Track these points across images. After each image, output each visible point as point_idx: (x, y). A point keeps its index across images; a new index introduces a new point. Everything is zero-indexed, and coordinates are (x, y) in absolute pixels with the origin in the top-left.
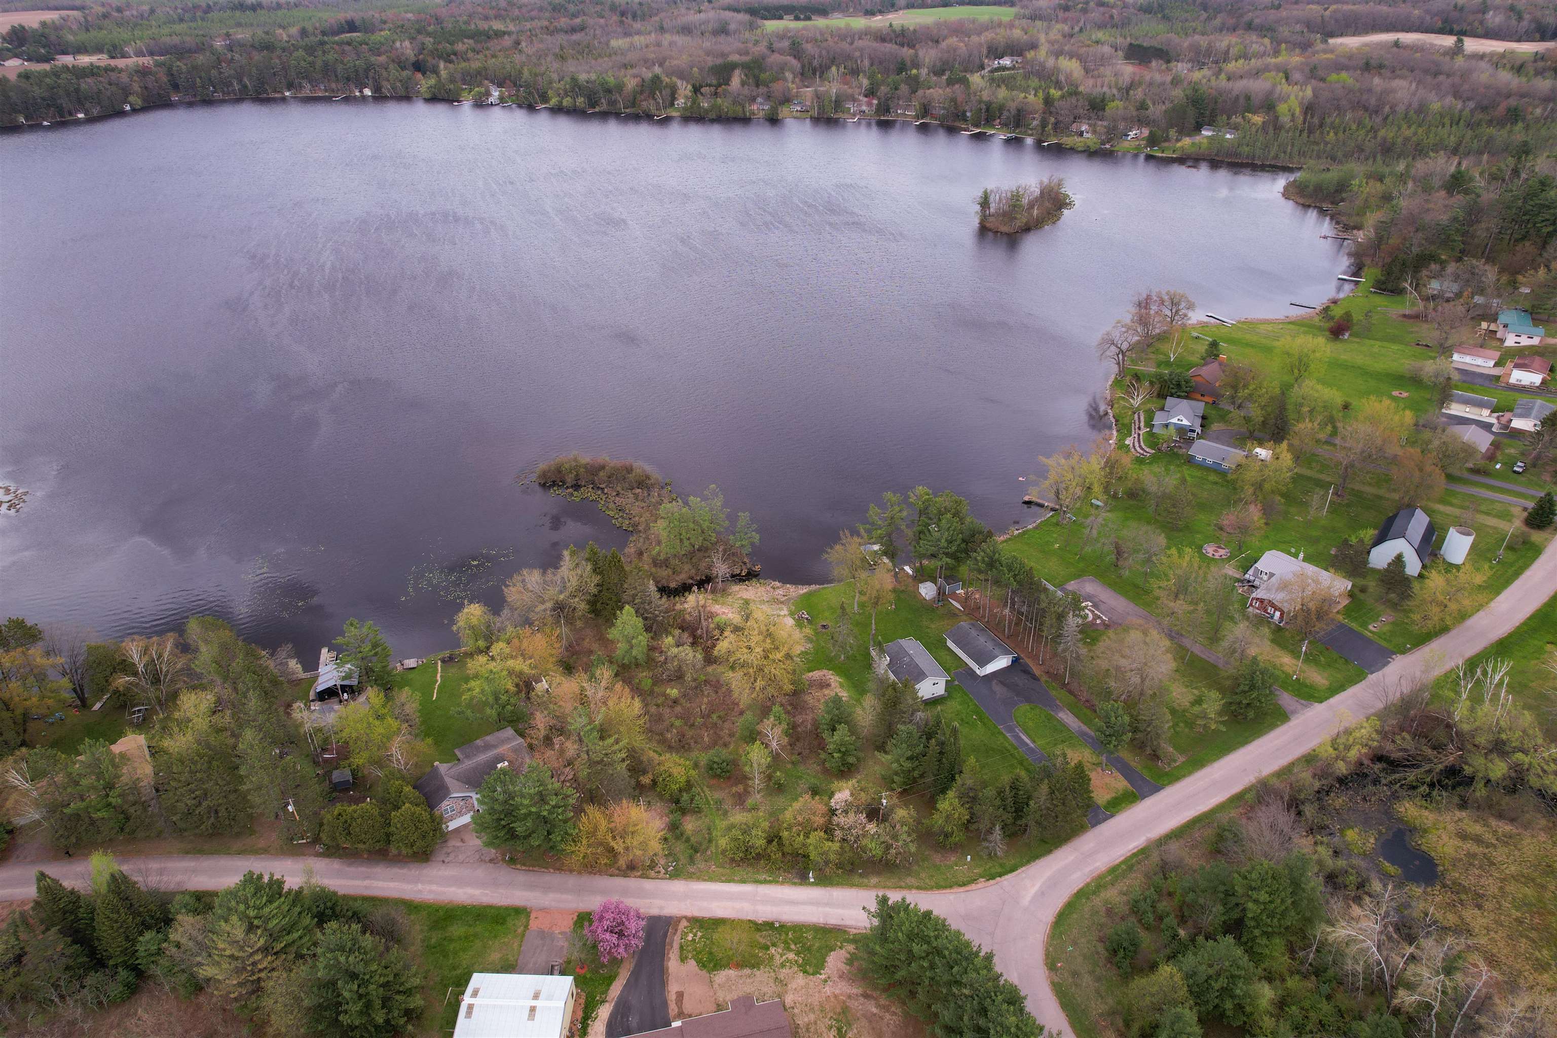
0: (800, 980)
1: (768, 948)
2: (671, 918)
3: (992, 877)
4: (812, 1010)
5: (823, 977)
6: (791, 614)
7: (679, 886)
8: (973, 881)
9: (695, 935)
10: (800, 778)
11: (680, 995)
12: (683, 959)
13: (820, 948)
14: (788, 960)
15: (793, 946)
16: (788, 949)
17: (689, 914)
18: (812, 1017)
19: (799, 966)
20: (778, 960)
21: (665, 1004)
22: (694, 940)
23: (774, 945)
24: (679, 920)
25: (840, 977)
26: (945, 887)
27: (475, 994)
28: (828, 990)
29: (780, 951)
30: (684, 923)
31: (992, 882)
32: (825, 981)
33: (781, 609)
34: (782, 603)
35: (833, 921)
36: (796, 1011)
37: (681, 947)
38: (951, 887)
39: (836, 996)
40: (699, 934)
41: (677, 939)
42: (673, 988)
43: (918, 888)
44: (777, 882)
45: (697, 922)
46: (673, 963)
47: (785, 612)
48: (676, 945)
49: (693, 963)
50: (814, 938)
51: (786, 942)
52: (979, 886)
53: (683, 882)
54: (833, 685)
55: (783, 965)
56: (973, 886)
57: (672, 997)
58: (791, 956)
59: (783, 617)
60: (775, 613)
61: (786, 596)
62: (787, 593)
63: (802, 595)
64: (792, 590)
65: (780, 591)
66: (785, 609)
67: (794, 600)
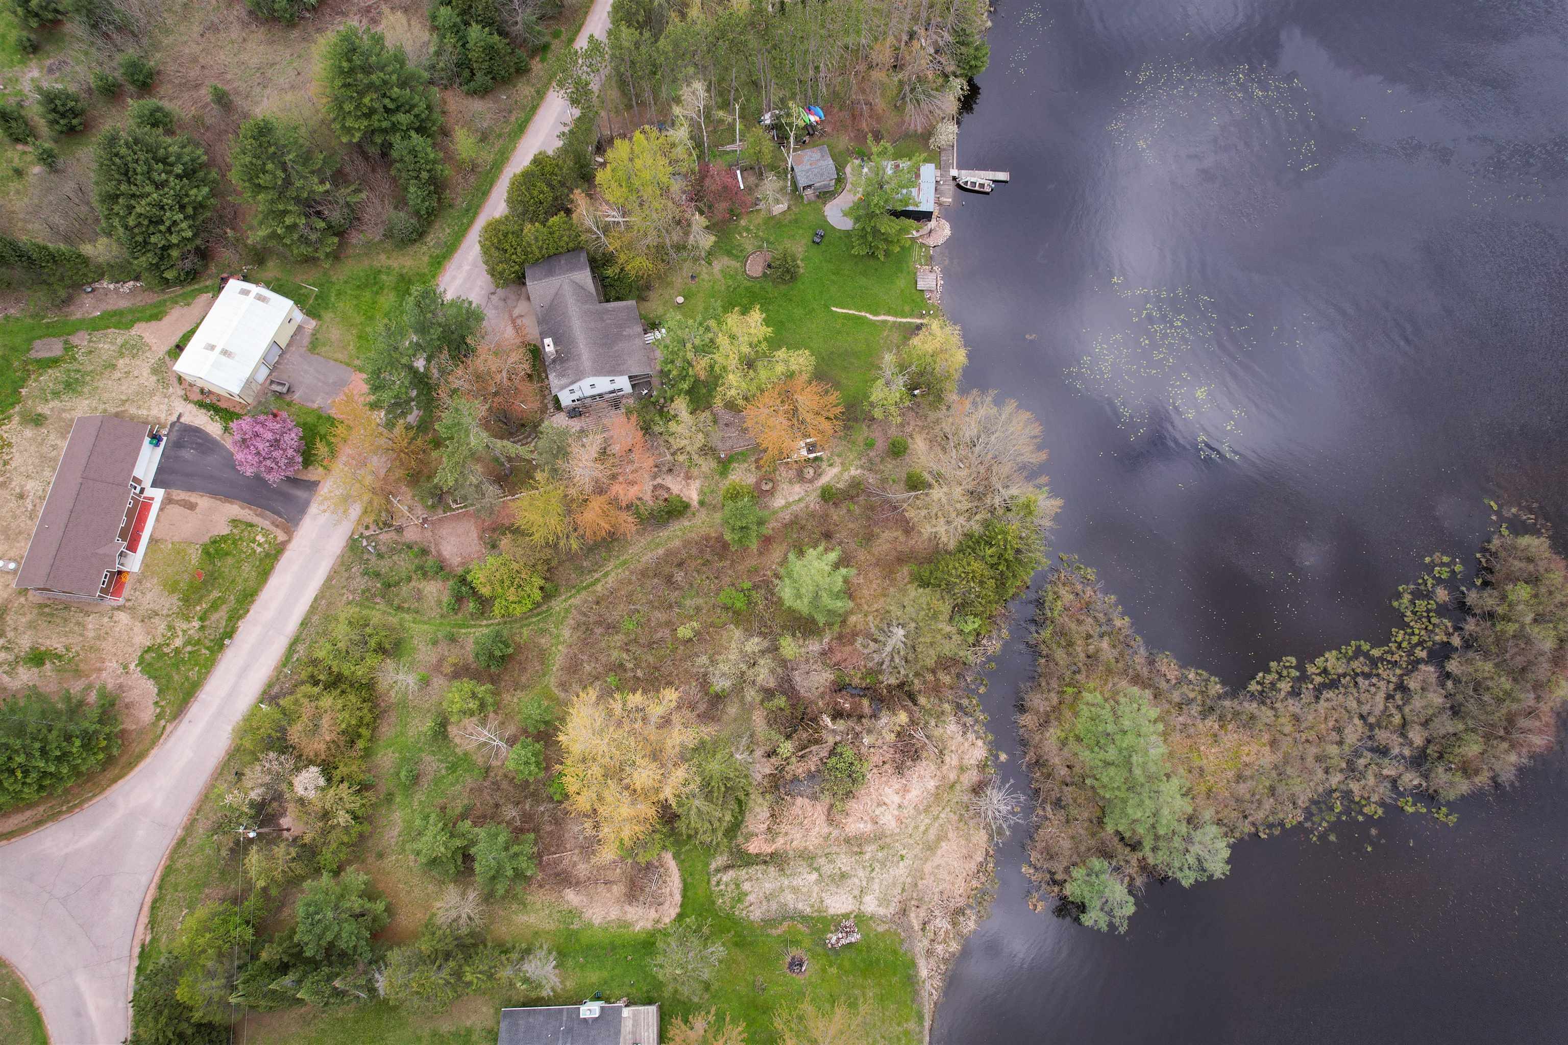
0: (141, 639)
1: (202, 619)
2: (297, 525)
3: (143, 955)
4: (98, 638)
5: (132, 667)
6: (861, 919)
7: (336, 544)
8: (153, 923)
9: (260, 545)
11: (192, 507)
12: (235, 522)
13: (169, 678)
14: (175, 636)
15: (189, 648)
16: (188, 642)
17: (292, 546)
18: (91, 634)
19: (160, 646)
20: (181, 625)
21: (191, 489)
22: (254, 541)
23: (202, 628)
24: (289, 533)
25: (121, 686)
26: (163, 879)
27: (260, 298)
28: (112, 665)
29: (191, 632)
30: (281, 537)
31: (137, 950)
32: (126, 667)
33: (884, 901)
34: (904, 912)
35: (195, 709)
36: (106, 620)
37: (252, 525)
38: (160, 887)
39: (100, 670)
40: (259, 550)
41: (266, 524)
42: (203, 502)
43: (181, 842)
44: (284, 665)
45: (276, 552)
46: (235, 510)
47: (870, 905)
48: (256, 520)
49: (225, 531)
50: (187, 678)
51: (198, 642)
52: (141, 928)
53: (338, 552)
54: (628, 908)
55: (170, 627)
56: (144, 919)
57: (193, 498)
58: (178, 642)
59: (859, 898)
60: (876, 886)
61: (923, 930)
62: (931, 935)
63: (913, 965)
64: (939, 949)
65: (942, 923)
66: (882, 911)
67: (902, 941)
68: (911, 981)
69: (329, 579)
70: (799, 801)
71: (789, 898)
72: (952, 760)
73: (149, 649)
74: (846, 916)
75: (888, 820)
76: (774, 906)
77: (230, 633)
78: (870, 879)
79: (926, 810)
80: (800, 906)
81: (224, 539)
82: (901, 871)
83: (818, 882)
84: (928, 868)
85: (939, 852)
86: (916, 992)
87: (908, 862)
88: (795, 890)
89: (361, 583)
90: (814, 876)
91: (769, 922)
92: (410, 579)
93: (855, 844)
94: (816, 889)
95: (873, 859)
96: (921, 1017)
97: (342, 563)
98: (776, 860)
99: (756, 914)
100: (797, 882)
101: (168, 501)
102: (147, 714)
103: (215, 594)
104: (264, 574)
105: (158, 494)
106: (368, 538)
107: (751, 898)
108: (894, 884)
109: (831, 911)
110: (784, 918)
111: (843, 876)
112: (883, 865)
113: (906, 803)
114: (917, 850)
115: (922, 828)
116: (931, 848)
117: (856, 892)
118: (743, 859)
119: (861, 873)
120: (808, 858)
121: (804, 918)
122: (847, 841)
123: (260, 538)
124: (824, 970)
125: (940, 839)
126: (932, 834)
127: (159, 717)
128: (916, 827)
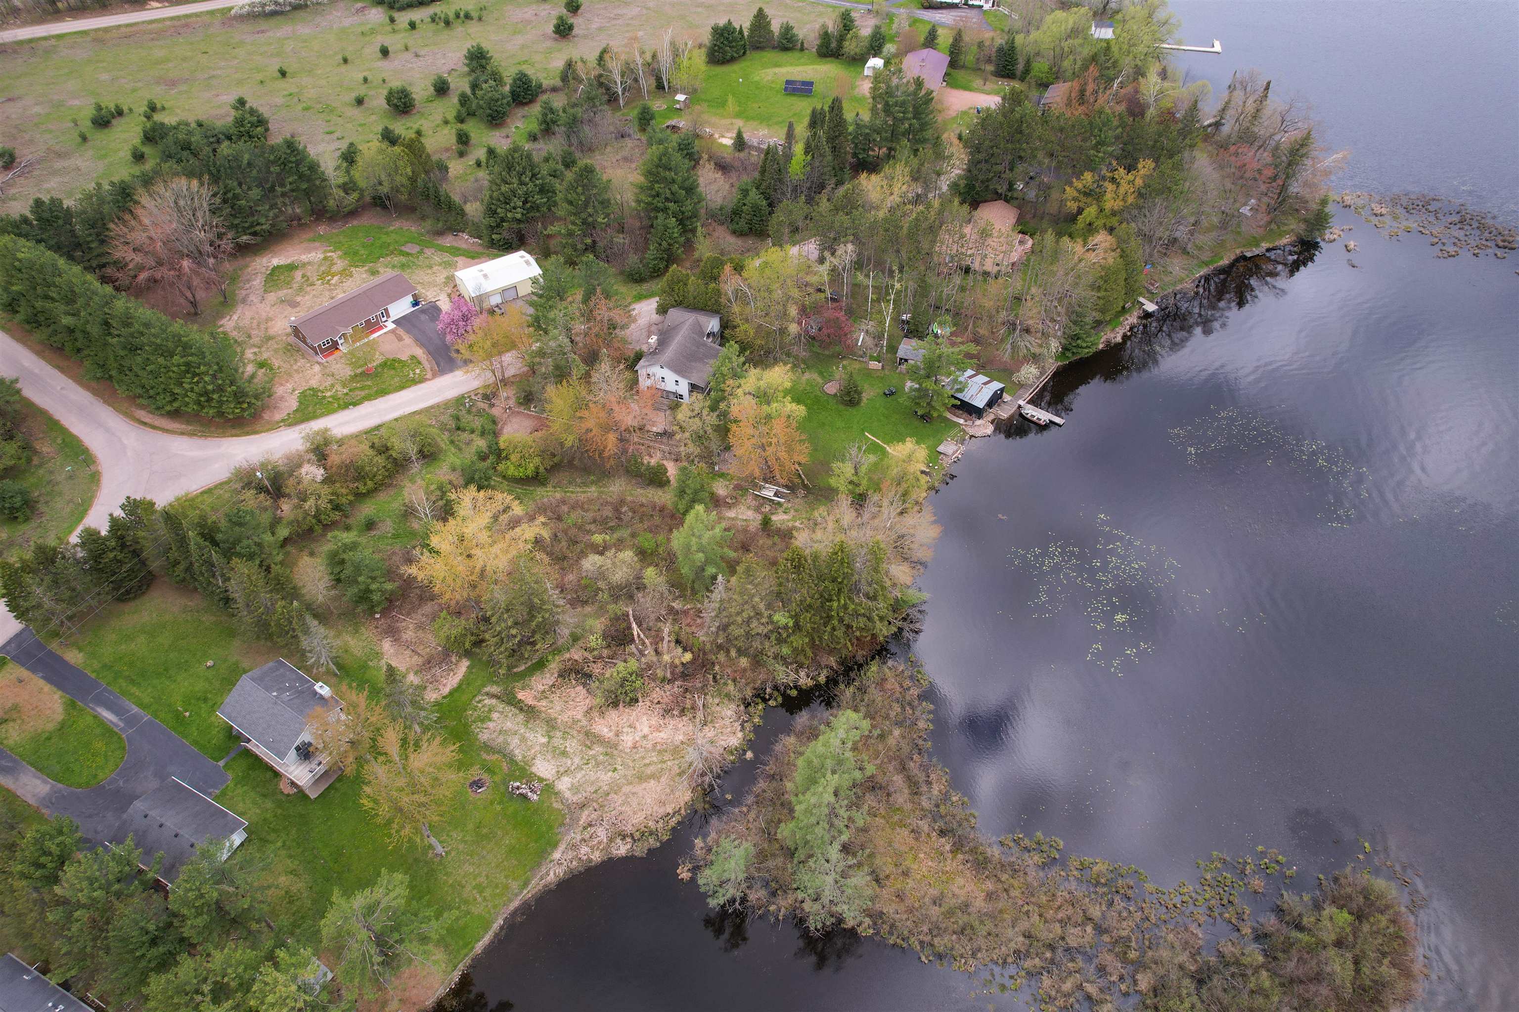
0: (314, 383)
1: (350, 390)
2: (442, 375)
4: (296, 371)
5: (297, 392)
7: (451, 393)
9: (414, 374)
10: (396, 536)
11: (401, 340)
12: (413, 357)
13: (307, 406)
14: (330, 390)
15: (330, 399)
16: (333, 397)
17: (429, 383)
18: (295, 367)
19: (319, 391)
20: (338, 387)
21: (409, 333)
22: (414, 370)
23: (347, 394)
24: (434, 376)
25: (282, 398)
27: (527, 262)
28: (289, 386)
29: (340, 393)
30: (429, 376)
32: (294, 391)
33: (575, 789)
34: (583, 806)
36: (309, 365)
37: (420, 363)
39: (282, 385)
40: (412, 376)
41: (427, 366)
42: (408, 340)
45: (418, 381)
46: (419, 352)
47: (564, 785)
48: (425, 362)
49: (405, 359)
50: (315, 412)
51: (338, 399)
53: (450, 398)
55: (332, 386)
57: (406, 336)
58: (329, 394)
59: (559, 775)
60: (579, 776)
61: (585, 828)
62: (587, 835)
63: (555, 846)
64: (584, 850)
65: (602, 834)
66: (568, 794)
67: (562, 824)
68: (542, 855)
69: (432, 407)
70: (580, 688)
71: (514, 742)
72: (709, 732)
73: (312, 389)
74: (541, 780)
75: (628, 740)
76: (501, 739)
77: (355, 404)
78: (579, 768)
79: (660, 752)
80: (517, 752)
81: (400, 361)
82: (605, 777)
83: (543, 745)
84: (626, 789)
85: (644, 785)
86: (539, 865)
87: (616, 775)
88: (523, 739)
89: (445, 418)
90: (544, 740)
91: (487, 747)
92: (473, 432)
93: (591, 738)
94: (538, 748)
95: (594, 757)
96: (526, 884)
97: (446, 404)
98: (530, 712)
99: (484, 736)
100: (530, 735)
101: (393, 331)
102: (278, 416)
103: (369, 383)
104: (402, 388)
105: (391, 326)
106: (471, 400)
107: (491, 725)
108: (593, 783)
109: (534, 769)
110: (499, 752)
111: (564, 753)
112: (598, 764)
113: (650, 737)
114: (629, 773)
115: (647, 761)
116: (642, 778)
117: (562, 770)
118: (510, 700)
119: (577, 760)
120: (551, 725)
121: (512, 761)
122: (587, 734)
123: (418, 371)
124: (492, 803)
125: (652, 776)
126: (649, 771)
127: (283, 421)
128: (643, 758)
